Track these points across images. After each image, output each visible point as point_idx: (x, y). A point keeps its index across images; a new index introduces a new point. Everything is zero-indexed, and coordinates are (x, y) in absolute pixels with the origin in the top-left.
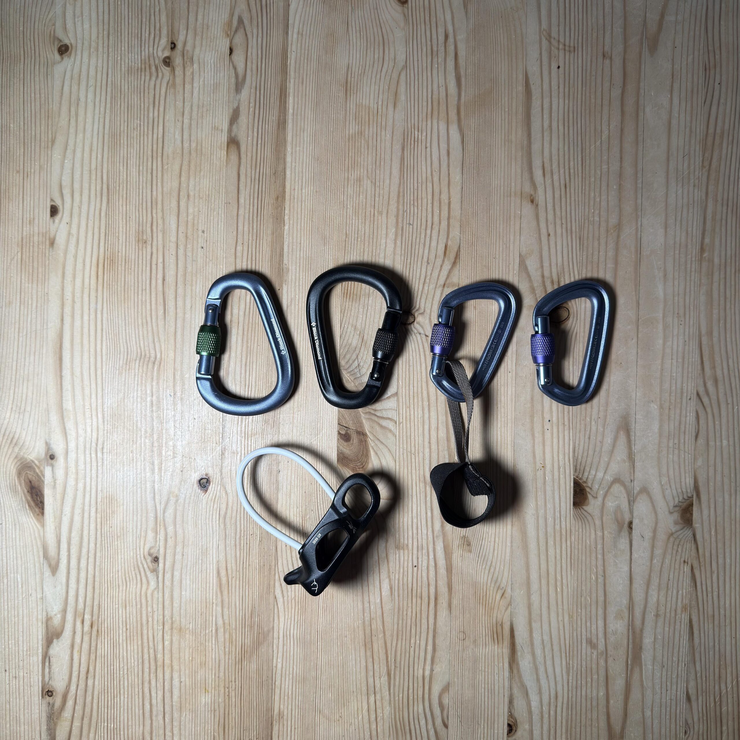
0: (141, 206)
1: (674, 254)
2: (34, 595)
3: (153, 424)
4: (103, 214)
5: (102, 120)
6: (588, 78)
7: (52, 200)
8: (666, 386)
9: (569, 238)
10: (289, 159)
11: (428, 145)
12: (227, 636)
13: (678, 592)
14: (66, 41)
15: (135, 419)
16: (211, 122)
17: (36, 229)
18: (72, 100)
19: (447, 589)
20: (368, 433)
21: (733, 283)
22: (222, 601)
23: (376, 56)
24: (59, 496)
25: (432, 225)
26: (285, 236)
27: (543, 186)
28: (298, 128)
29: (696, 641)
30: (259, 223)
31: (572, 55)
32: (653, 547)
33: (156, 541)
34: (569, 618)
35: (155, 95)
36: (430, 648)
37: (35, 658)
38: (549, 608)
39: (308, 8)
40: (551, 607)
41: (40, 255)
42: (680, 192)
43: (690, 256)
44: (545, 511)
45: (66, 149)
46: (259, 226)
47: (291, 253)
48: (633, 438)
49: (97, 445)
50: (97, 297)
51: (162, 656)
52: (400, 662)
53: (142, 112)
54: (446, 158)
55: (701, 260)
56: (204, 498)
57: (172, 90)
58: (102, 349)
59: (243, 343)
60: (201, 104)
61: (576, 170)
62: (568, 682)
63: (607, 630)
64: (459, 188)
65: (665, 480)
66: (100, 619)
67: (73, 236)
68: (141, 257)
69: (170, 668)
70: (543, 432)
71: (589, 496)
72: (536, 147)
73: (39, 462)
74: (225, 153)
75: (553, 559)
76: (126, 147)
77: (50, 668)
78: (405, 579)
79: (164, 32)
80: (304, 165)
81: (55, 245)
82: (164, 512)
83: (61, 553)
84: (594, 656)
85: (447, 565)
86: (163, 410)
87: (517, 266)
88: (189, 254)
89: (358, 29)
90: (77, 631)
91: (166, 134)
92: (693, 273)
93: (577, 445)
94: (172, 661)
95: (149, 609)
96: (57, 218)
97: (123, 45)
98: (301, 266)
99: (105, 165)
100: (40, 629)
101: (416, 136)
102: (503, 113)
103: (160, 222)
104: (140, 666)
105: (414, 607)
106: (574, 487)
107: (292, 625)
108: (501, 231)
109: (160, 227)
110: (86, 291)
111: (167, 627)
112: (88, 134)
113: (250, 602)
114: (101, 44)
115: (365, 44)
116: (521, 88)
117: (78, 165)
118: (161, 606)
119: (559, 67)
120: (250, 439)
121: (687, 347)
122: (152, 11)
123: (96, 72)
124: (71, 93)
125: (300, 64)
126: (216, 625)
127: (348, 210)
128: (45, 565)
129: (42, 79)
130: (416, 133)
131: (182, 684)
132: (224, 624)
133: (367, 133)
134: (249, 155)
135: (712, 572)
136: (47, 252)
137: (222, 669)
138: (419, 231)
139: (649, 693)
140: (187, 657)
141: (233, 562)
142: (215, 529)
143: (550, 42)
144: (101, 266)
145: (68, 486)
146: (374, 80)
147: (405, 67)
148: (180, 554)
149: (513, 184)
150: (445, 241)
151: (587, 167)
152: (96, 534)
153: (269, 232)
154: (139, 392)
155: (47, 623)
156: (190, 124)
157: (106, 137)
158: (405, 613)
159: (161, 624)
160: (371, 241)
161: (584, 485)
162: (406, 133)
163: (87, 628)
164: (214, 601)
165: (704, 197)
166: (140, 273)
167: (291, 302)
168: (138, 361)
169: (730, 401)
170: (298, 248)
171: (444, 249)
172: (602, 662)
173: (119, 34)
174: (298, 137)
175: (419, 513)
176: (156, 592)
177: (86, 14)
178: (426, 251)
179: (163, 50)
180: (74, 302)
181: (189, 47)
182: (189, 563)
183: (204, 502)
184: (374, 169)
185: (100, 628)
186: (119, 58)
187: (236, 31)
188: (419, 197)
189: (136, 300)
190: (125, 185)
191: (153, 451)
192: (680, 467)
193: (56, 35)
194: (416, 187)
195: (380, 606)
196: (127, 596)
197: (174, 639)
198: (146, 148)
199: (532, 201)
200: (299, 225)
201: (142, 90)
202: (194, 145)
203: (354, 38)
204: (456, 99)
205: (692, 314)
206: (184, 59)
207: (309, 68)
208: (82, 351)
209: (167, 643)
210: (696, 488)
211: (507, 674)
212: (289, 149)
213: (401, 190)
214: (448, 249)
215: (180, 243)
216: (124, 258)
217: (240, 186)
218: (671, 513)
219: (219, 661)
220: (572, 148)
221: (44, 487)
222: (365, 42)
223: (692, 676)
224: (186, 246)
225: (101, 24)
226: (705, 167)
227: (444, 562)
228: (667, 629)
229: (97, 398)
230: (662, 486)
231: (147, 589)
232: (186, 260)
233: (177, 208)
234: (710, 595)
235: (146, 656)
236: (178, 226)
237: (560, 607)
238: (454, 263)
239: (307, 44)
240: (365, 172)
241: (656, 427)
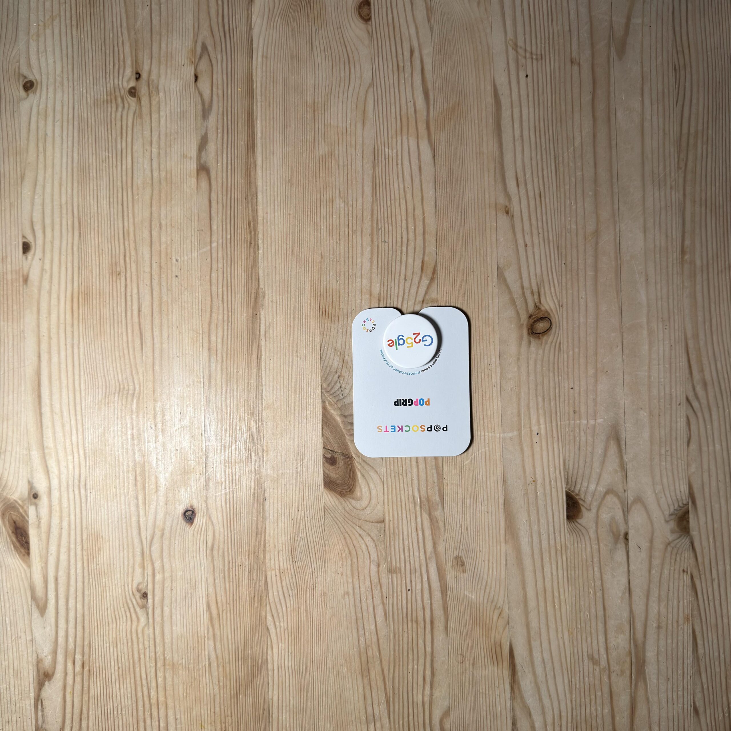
0: (113, 238)
1: (655, 258)
2: (23, 637)
3: (135, 458)
4: (75, 249)
5: (70, 154)
6: (557, 85)
7: (24, 237)
8: (655, 392)
9: (547, 247)
10: (259, 183)
11: (399, 161)
12: (221, 669)
13: (679, 602)
14: (31, 78)
15: (117, 453)
16: (179, 150)
17: (9, 266)
18: (40, 137)
19: (442, 612)
20: (354, 456)
21: (716, 284)
22: (214, 635)
23: (342, 75)
24: (44, 536)
25: (408, 241)
26: (260, 261)
27: (518, 196)
28: (268, 152)
29: (701, 651)
30: (233, 249)
31: (540, 62)
32: (651, 557)
33: (144, 577)
34: (569, 635)
35: (122, 126)
36: (428, 673)
37: (28, 702)
38: (547, 625)
39: (271, 31)
40: (549, 624)
41: (14, 293)
42: (657, 195)
43: (671, 259)
44: (539, 526)
45: (36, 185)
46: (232, 251)
47: (266, 277)
48: (623, 447)
49: (79, 481)
50: (73, 332)
51: (156, 693)
52: (399, 689)
53: (110, 144)
54: (418, 174)
55: (682, 262)
56: (190, 530)
57: (139, 120)
58: (80, 384)
59: (222, 370)
60: (168, 132)
61: (550, 178)
62: (571, 701)
63: (609, 645)
64: (433, 203)
65: (659, 488)
66: (91, 659)
67: (46, 271)
68: (115, 290)
69: (164, 705)
70: (532, 447)
71: (583, 509)
72: (508, 158)
73: (23, 501)
74: (195, 180)
75: (550, 576)
76: (95, 179)
77: (43, 711)
78: (400, 604)
79: (129, 62)
80: (276, 189)
81: (29, 282)
82: (150, 547)
83: (49, 593)
84: (597, 673)
85: (441, 587)
86: (144, 441)
87: (495, 279)
88: (164, 284)
89: (322, 49)
90: (68, 671)
91: (135, 164)
92: (675, 276)
93: (567, 457)
94: (166, 698)
95: (141, 646)
96: (30, 255)
97: (88, 77)
98: (278, 290)
99: (75, 199)
100: (31, 672)
101: (387, 153)
102: (473, 126)
103: (133, 253)
104: (134, 705)
105: (410, 632)
106: (567, 500)
107: (286, 656)
108: (478, 243)
109: (133, 258)
110: (62, 326)
111: (159, 665)
112: (57, 168)
113: (243, 634)
114: (65, 80)
115: (331, 64)
116: (490, 99)
117: (48, 201)
118: (152, 643)
119: (527, 76)
120: (234, 467)
121: (673, 352)
122: (116, 43)
123: (63, 106)
124: (38, 128)
125: (266, 87)
126: (209, 659)
127: (322, 231)
128: (33, 606)
129: (9, 117)
130: (387, 150)
131: (178, 721)
132: (217, 658)
133: (336, 152)
134: (220, 180)
135: (712, 581)
136: (21, 289)
137: (217, 703)
138: (394, 248)
139: (655, 708)
140: (181, 694)
141: (223, 594)
142: (202, 561)
143: (517, 52)
144: (75, 300)
145: (52, 524)
146: (341, 99)
147: (372, 85)
148: (169, 589)
149: (487, 196)
150: (421, 256)
151: (561, 176)
152: (83, 572)
153: (244, 257)
154: (119, 426)
155: (37, 665)
156: (159, 153)
157: (75, 170)
158: (401, 638)
159: (153, 661)
160: (347, 261)
161: (577, 497)
162: (376, 151)
163: (78, 668)
164: (206, 635)
165: (682, 199)
166: (115, 305)
167: (269, 326)
168: (117, 395)
169: (720, 405)
170: (274, 272)
171: (420, 265)
172: (605, 679)
173: (84, 67)
174: (268, 161)
175: (410, 535)
176: (146, 628)
177: (49, 49)
178: (403, 268)
179: (129, 81)
180: (50, 338)
181: (154, 77)
182: (178, 598)
183: (190, 535)
184: (346, 189)
185: (91, 668)
186: (84, 91)
187: (200, 58)
188: (393, 214)
189: (112, 332)
190: (96, 219)
191: (136, 485)
192: (673, 473)
193: (21, 72)
194: (389, 204)
195: (374, 632)
196: (118, 633)
197: (167, 675)
198: (115, 179)
199: (507, 213)
200: (273, 248)
201: (109, 122)
202: (163, 174)
203: (319, 58)
204: (425, 113)
205: (676, 317)
206: (149, 89)
207: (275, 90)
208: (61, 388)
209: (160, 680)
210: (692, 495)
211: (508, 695)
212: (259, 172)
213: (375, 208)
214: (425, 265)
215: (153, 273)
216: (98, 291)
217: (212, 212)
218: (667, 522)
219: (214, 696)
220: (544, 157)
221: (28, 527)
222: (330, 61)
223: (698, 688)
224: (160, 275)
225: (65, 59)
226: (681, 168)
227: (439, 584)
228: (669, 641)
229: (77, 434)
230: (656, 494)
231: (137, 626)
232: (161, 290)
233: (149, 238)
234: (711, 604)
235: (140, 694)
236: (151, 256)
237: (559, 624)
238: (432, 279)
239: (272, 68)
240: (338, 192)
241: (646, 435)
